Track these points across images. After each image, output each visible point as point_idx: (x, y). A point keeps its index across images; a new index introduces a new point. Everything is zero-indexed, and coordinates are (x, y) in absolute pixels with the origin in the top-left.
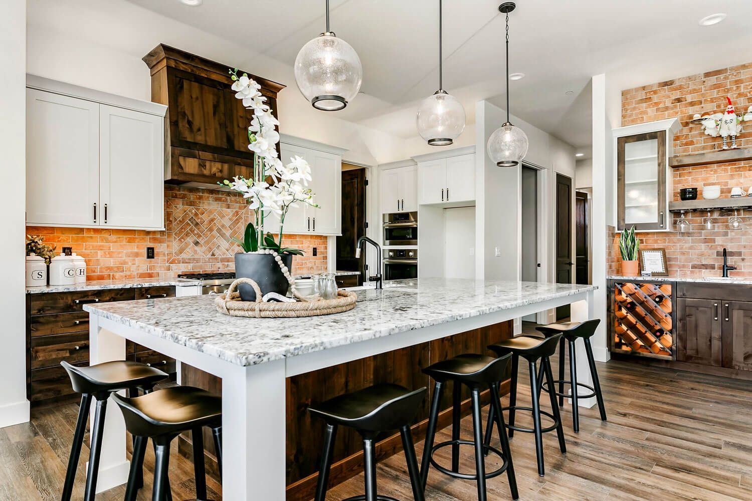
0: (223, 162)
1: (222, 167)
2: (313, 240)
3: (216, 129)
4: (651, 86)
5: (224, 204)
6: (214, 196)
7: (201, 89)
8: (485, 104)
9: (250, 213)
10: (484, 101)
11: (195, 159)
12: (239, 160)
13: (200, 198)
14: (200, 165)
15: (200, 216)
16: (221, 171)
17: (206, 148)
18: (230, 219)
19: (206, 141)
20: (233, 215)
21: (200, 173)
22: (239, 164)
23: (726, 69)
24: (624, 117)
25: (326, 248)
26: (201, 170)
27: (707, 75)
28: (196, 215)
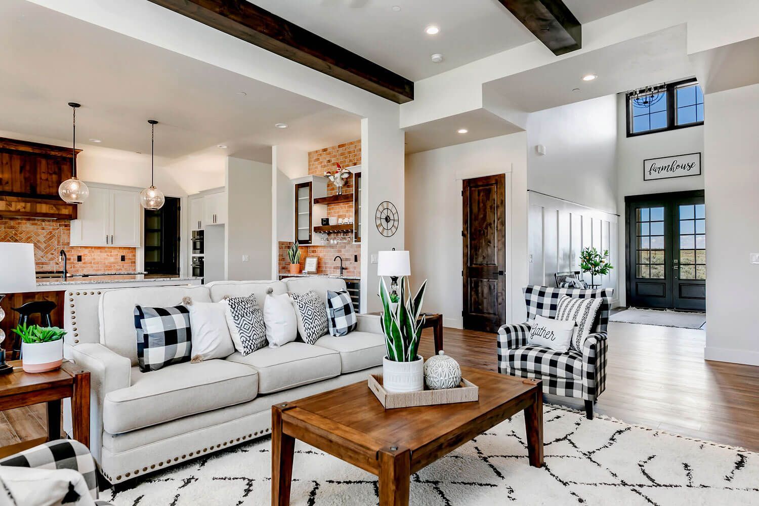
0: (26, 202)
1: (26, 205)
2: (121, 250)
3: (21, 182)
4: (319, 151)
5: (40, 227)
6: (31, 222)
7: (11, 158)
8: (229, 158)
9: (62, 233)
10: (228, 157)
11: (3, 201)
12: (40, 200)
13: (19, 223)
14: (7, 204)
15: (19, 235)
16: (24, 208)
17: (11, 194)
18: (45, 237)
19: (12, 190)
20: (48, 234)
21: (7, 209)
22: (40, 203)
23: (345, 144)
24: (309, 169)
25: (134, 256)
26: (8, 208)
27: (339, 146)
28: (16, 234)
